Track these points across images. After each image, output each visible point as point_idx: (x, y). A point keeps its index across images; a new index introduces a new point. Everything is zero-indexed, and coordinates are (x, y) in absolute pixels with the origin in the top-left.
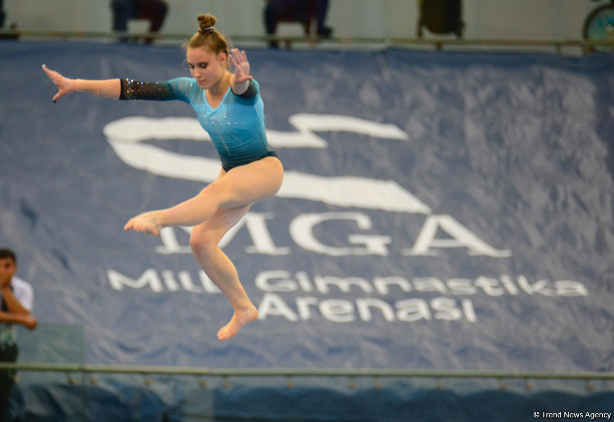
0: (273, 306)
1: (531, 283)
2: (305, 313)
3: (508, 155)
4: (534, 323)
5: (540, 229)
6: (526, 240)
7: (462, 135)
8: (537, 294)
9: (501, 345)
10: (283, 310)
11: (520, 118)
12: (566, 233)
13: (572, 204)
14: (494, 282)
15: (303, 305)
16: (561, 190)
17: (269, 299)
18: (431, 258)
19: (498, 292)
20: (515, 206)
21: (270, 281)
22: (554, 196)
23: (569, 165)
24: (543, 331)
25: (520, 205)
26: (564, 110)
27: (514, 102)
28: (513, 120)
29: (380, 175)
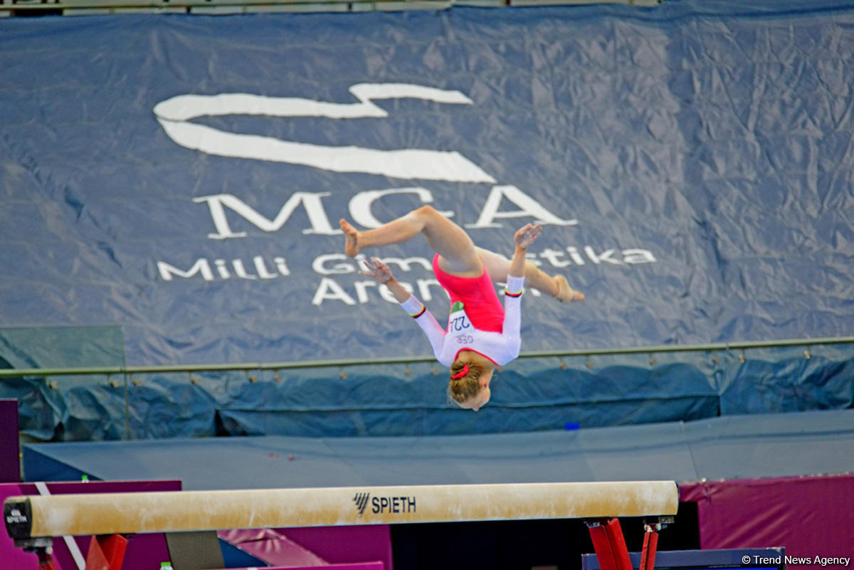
0: (330, 291)
1: (597, 254)
2: (363, 297)
3: (577, 115)
4: (601, 295)
5: (608, 193)
6: (595, 208)
7: (530, 98)
8: (603, 262)
9: (565, 321)
10: (340, 294)
11: (589, 77)
12: (635, 198)
13: (643, 166)
14: (561, 254)
15: (360, 287)
16: (630, 150)
17: (326, 283)
18: (495, 230)
19: (564, 264)
20: (584, 172)
21: (326, 265)
22: (623, 158)
23: (640, 124)
24: (610, 302)
25: (588, 169)
26: (635, 65)
27: (585, 59)
28: (583, 79)
29: (443, 146)
